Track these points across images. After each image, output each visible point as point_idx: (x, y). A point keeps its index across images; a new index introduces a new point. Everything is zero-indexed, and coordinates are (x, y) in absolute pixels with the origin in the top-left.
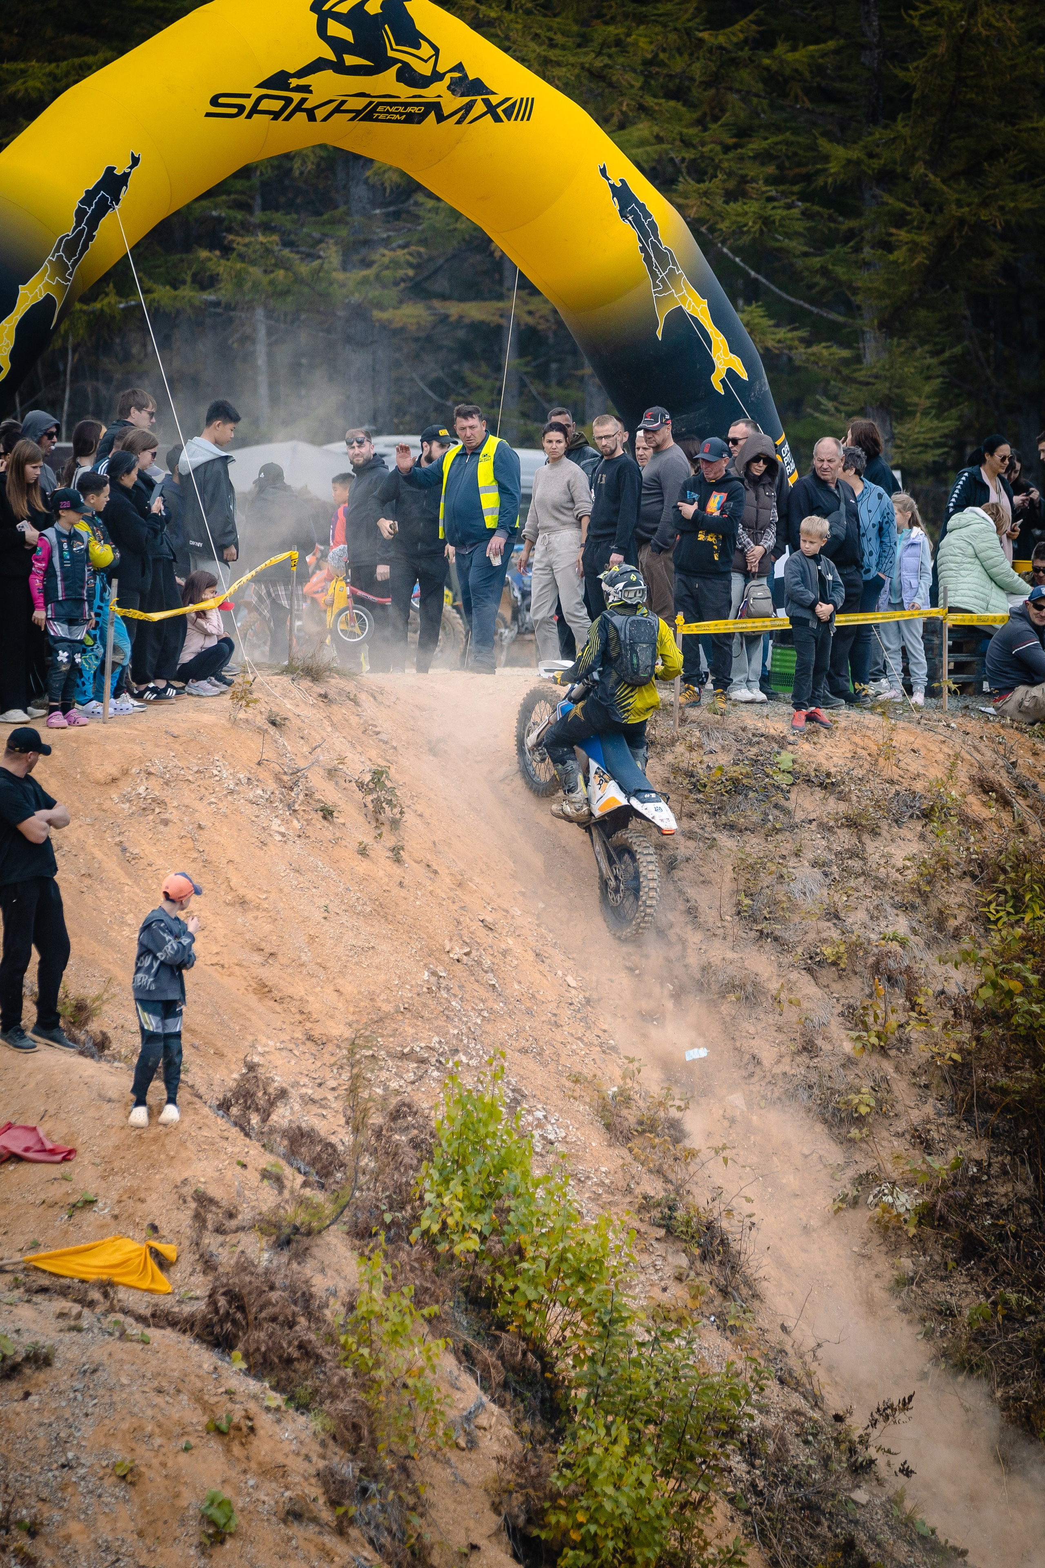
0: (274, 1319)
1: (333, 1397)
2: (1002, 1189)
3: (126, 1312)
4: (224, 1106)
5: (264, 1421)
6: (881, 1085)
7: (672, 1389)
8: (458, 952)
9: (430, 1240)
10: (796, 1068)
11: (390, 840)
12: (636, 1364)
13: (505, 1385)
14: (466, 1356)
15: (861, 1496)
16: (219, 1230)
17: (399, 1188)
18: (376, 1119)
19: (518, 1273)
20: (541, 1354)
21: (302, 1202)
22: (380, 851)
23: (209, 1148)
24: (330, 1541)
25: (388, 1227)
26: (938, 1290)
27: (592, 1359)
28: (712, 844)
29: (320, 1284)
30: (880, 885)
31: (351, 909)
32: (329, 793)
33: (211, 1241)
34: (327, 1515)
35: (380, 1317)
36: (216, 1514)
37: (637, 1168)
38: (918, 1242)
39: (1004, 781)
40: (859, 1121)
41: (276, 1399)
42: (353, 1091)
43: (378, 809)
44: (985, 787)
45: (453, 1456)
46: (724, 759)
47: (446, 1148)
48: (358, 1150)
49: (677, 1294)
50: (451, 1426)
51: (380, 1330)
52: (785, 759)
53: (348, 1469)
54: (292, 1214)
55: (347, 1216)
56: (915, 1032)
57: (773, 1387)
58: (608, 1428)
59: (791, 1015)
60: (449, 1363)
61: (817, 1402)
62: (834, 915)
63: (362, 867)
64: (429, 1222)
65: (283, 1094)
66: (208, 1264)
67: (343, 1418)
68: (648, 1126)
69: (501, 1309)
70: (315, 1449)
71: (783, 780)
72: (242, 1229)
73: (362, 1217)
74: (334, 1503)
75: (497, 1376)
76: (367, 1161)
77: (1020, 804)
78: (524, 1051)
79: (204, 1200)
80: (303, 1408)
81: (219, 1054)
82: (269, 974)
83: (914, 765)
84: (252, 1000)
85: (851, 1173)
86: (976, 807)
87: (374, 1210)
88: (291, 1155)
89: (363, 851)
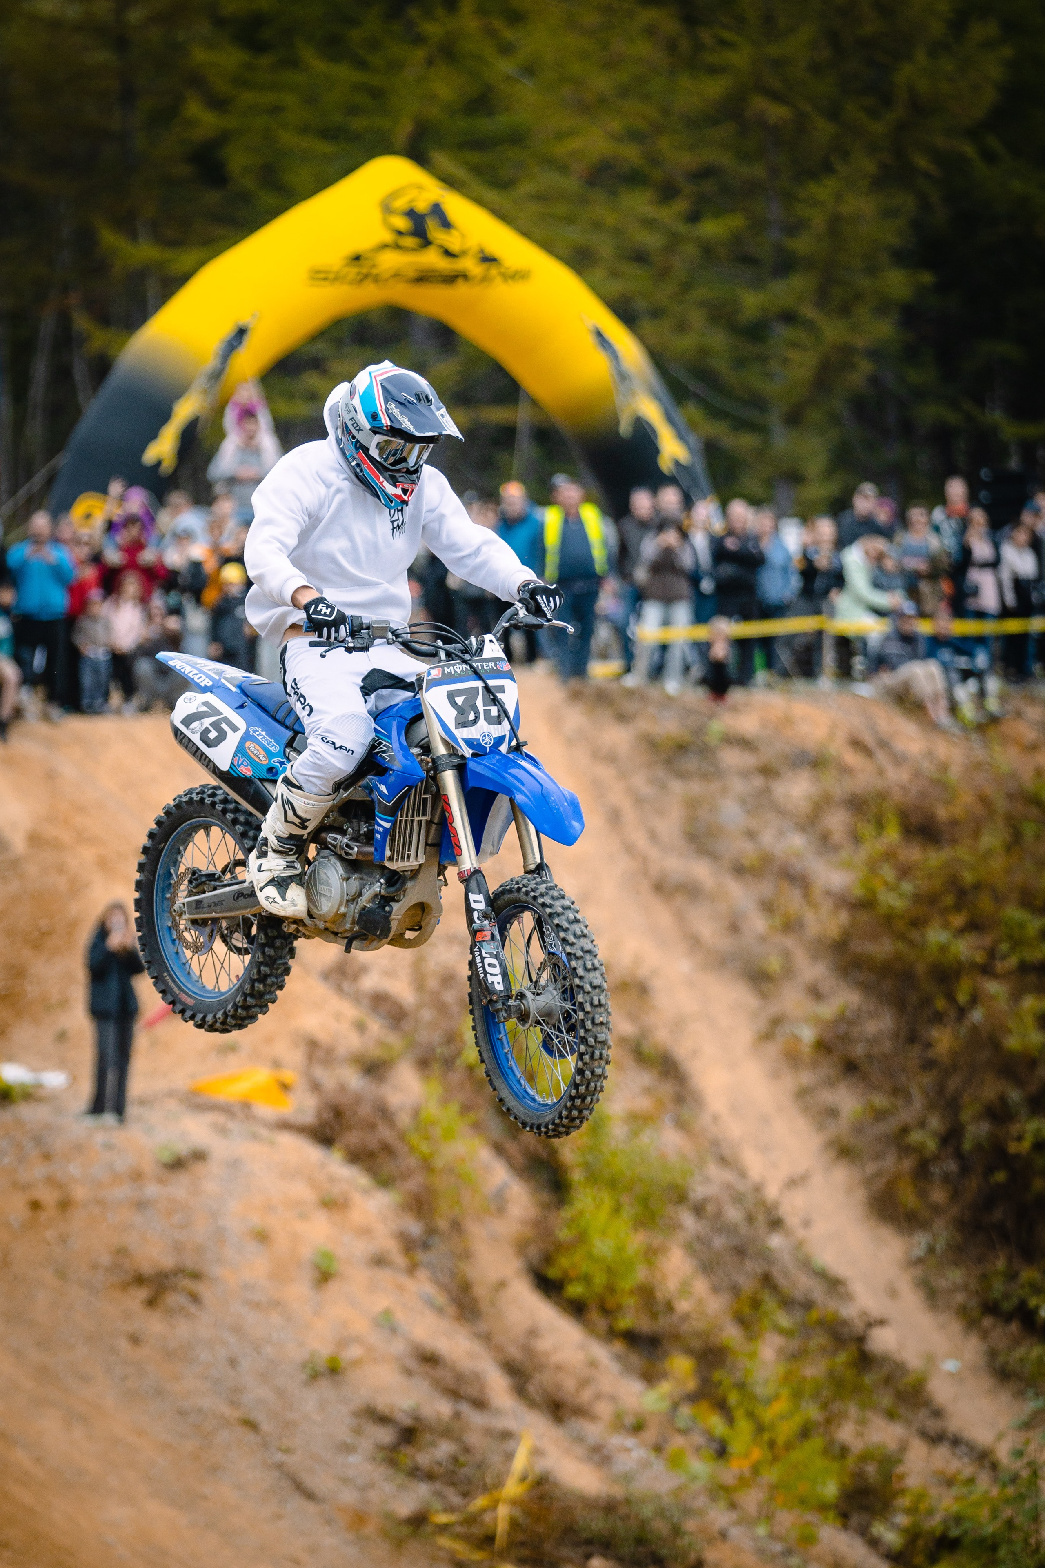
0: (361, 1125)
1: (404, 1178)
2: (870, 1027)
3: (258, 1121)
5: (357, 1198)
6: (786, 955)
7: (640, 1169)
10: (723, 943)
12: (615, 1153)
13: (524, 1168)
14: (499, 1149)
15: (774, 1241)
16: (324, 1064)
18: (432, 984)
21: (381, 1042)
24: (404, 1279)
25: (440, 1059)
26: (828, 1097)
28: (664, 786)
29: (393, 1100)
30: (782, 814)
33: (320, 1073)
34: (401, 1261)
35: (437, 1123)
36: (325, 1262)
38: (814, 1065)
39: (869, 739)
40: (769, 979)
41: (364, 1181)
44: (856, 744)
45: (488, 1218)
46: (671, 727)
48: (420, 1006)
49: (642, 1103)
50: (486, 1198)
51: (436, 1131)
52: (714, 727)
53: (415, 1228)
54: (376, 1053)
55: (412, 1052)
56: (810, 918)
57: (712, 1168)
58: (596, 1197)
59: (722, 906)
60: (485, 1153)
61: (743, 1174)
62: (751, 835)
66: (316, 1087)
67: (410, 1193)
70: (391, 1215)
71: (713, 742)
72: (338, 1062)
73: (423, 1052)
74: (407, 1253)
75: (518, 1162)
76: (426, 1014)
77: (881, 757)
79: (312, 1043)
80: (384, 1185)
83: (803, 729)
85: (764, 1016)
86: (852, 758)
87: (431, 1049)
88: (373, 1010)
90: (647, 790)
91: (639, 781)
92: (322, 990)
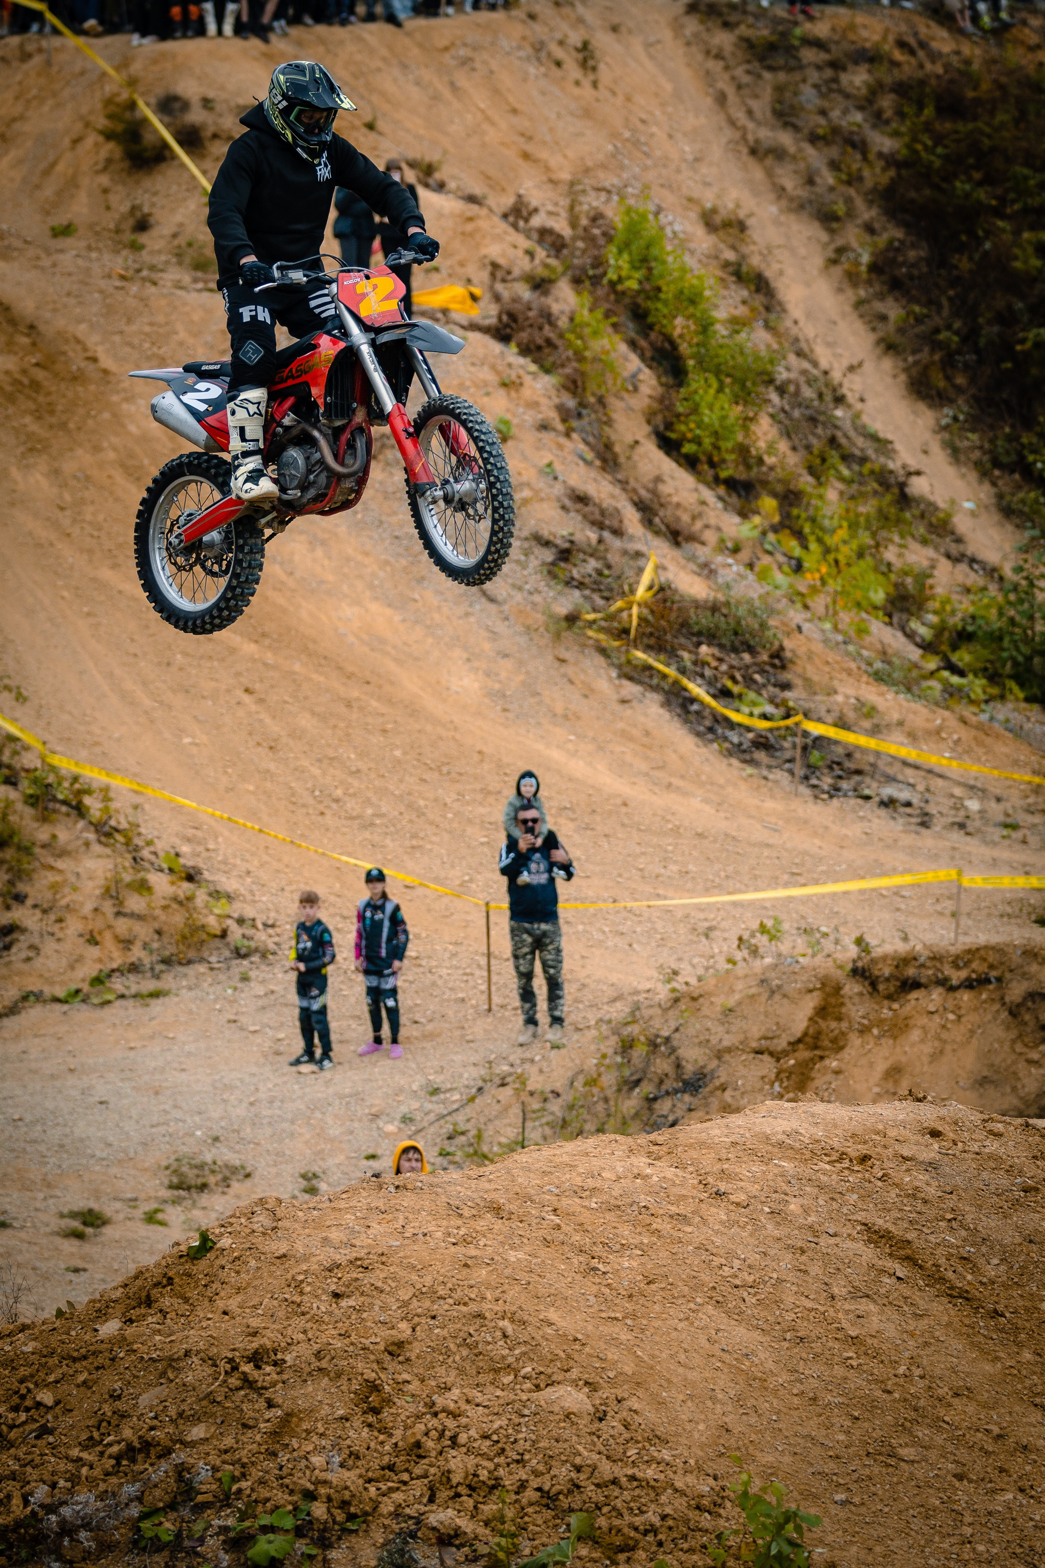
0: (531, 326)
1: (563, 366)
2: (912, 254)
3: (456, 324)
4: (505, 216)
5: (527, 380)
6: (849, 201)
7: (740, 360)
8: (627, 134)
9: (612, 284)
10: (803, 193)
11: (591, 77)
12: (721, 347)
13: (653, 359)
14: (633, 344)
15: (839, 413)
16: (504, 281)
17: (596, 258)
18: (584, 222)
19: (658, 299)
20: (672, 342)
21: (546, 266)
22: (586, 83)
23: (498, 238)
24: (563, 440)
25: (590, 278)
26: (879, 306)
27: (698, 345)
28: (759, 77)
29: (555, 308)
30: (847, 96)
31: (572, 114)
32: (559, 53)
33: (499, 287)
34: (560, 427)
35: (588, 325)
36: (503, 428)
37: (722, 246)
38: (869, 282)
39: (912, 41)
40: (837, 219)
41: (533, 368)
42: (572, 208)
43: (585, 60)
44: (902, 44)
45: (626, 395)
46: (765, 32)
47: (620, 237)
48: (574, 238)
49: (742, 311)
50: (625, 380)
51: (587, 331)
52: (798, 31)
53: (571, 403)
54: (541, 272)
55: (570, 273)
56: (866, 173)
57: (792, 358)
58: (706, 380)
59: (802, 165)
60: (623, 348)
61: (815, 364)
62: (823, 113)
63: (576, 91)
64: (612, 275)
65: (536, 210)
66: (497, 298)
67: (567, 377)
68: (727, 224)
69: (650, 319)
70: (553, 393)
71: (796, 43)
72: (514, 280)
73: (578, 272)
74: (564, 420)
75: (648, 354)
76: (580, 244)
77: (921, 54)
78: (662, 186)
79: (495, 266)
80: (547, 371)
81: (503, 190)
82: (530, 148)
83: (864, 34)
84: (520, 161)
85: (833, 246)
86: (898, 55)
87: (584, 270)
88: (541, 241)
89: (577, 83)
90: (746, 79)
91: (739, 72)
92: (503, 226)
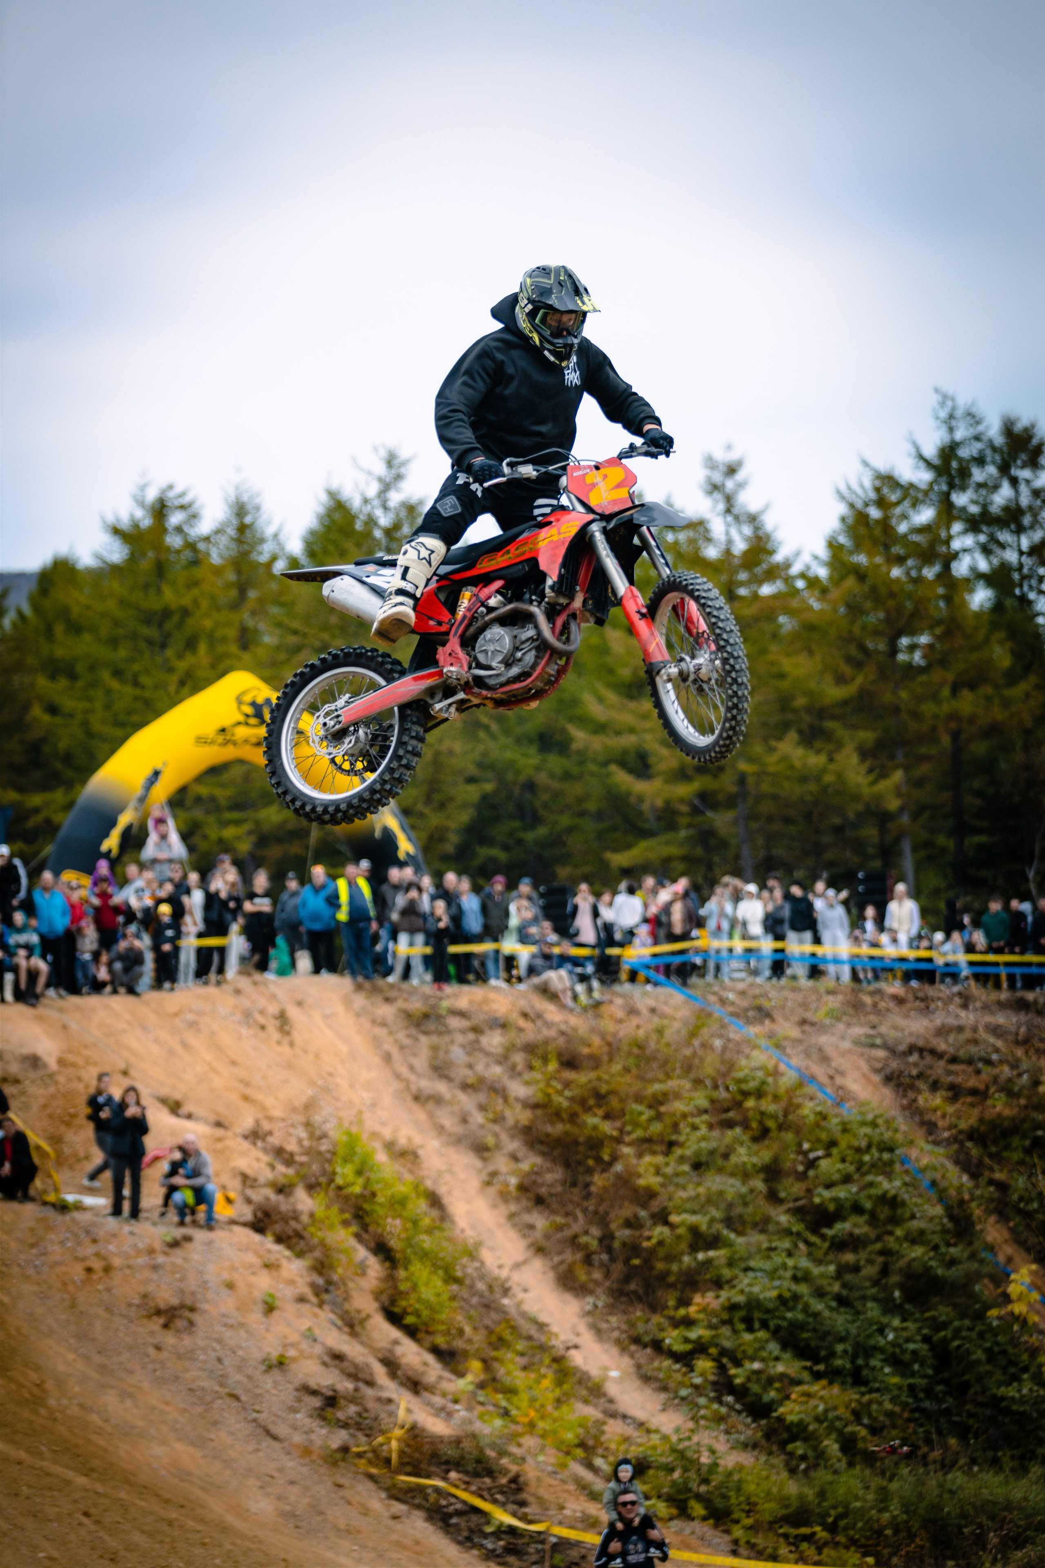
0: (282, 1219)
1: (311, 1251)
2: (549, 1177)
4: (247, 1137)
5: (284, 1262)
6: (496, 1135)
8: (320, 1083)
9: (341, 1189)
11: (288, 1039)
13: (374, 1249)
14: (358, 1237)
15: (506, 1301)
16: (252, 1187)
19: (375, 1202)
20: (385, 1237)
21: (284, 1175)
22: (284, 1043)
23: (243, 1153)
24: (317, 1310)
25: (321, 1185)
26: (529, 1218)
28: (417, 1039)
29: (297, 1207)
30: (488, 1054)
31: (278, 1066)
32: (261, 1020)
33: (249, 1192)
34: (314, 1299)
35: (323, 1220)
36: (270, 1300)
37: (403, 1169)
38: (518, 1199)
39: (532, 1013)
40: (487, 1150)
41: (287, 1253)
43: (282, 1026)
44: (525, 1015)
45: (357, 1278)
46: (417, 1006)
47: (343, 1151)
48: (302, 1154)
50: (355, 1265)
51: (323, 1225)
52: (444, 1004)
53: (320, 1281)
54: (282, 1180)
55: (303, 1181)
56: (508, 1113)
59: (456, 1108)
60: (352, 1239)
61: (483, 1265)
62: (470, 1066)
64: (340, 1182)
65: (271, 1133)
66: (249, 1200)
67: (316, 1259)
69: (369, 1219)
70: (305, 1273)
71: (444, 1013)
72: (261, 1186)
73: (310, 1181)
74: (317, 1295)
75: (371, 1245)
76: (307, 1158)
77: (539, 1022)
79: (244, 1176)
80: (299, 1256)
83: (495, 1006)
84: (241, 1102)
85: (485, 1172)
86: (523, 1023)
87: (313, 1178)
88: (277, 1156)
89: (276, 1044)
90: (406, 1041)
91: (401, 1036)
92: (246, 1145)
